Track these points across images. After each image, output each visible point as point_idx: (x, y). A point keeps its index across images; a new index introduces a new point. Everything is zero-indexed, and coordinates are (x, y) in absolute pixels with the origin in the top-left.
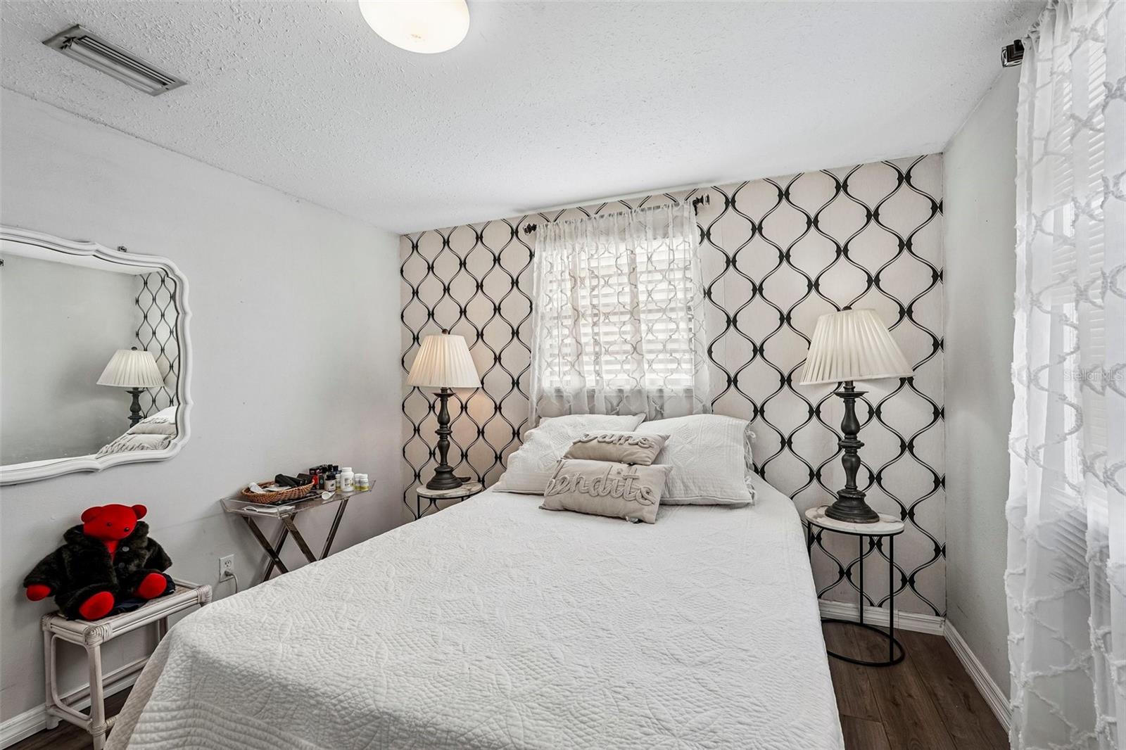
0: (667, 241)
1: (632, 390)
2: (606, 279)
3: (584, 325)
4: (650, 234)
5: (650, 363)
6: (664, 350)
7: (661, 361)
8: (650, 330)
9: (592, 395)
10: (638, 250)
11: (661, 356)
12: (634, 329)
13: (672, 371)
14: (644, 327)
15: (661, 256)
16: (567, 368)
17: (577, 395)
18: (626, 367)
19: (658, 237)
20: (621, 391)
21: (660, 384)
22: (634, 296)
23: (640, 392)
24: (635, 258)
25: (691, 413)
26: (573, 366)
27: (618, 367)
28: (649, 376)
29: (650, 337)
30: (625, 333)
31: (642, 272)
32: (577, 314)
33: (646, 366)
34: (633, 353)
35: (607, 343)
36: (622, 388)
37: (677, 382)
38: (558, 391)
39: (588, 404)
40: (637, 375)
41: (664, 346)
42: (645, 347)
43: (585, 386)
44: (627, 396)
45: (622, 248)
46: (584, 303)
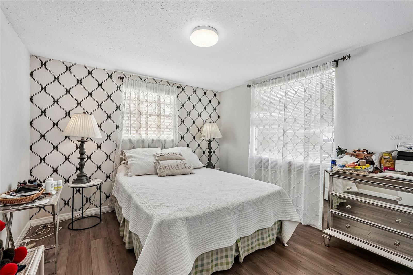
0: (169, 96)
1: (157, 140)
2: (151, 103)
3: (143, 118)
4: (164, 93)
5: (163, 131)
6: (167, 128)
7: (166, 131)
8: (164, 122)
9: (143, 141)
10: (161, 97)
11: (166, 130)
12: (158, 121)
13: (169, 134)
14: (162, 121)
15: (168, 101)
16: (135, 132)
17: (138, 141)
18: (155, 132)
19: (166, 94)
20: (153, 140)
21: (165, 138)
22: (159, 110)
23: (159, 140)
24: (160, 99)
25: (173, 147)
26: (137, 131)
27: (152, 132)
28: (162, 136)
29: (163, 124)
30: (156, 121)
31: (162, 104)
32: (140, 114)
33: (162, 132)
34: (158, 128)
35: (150, 124)
36: (153, 139)
37: (170, 137)
38: (130, 140)
39: (142, 144)
40: (159, 135)
41: (167, 127)
42: (162, 127)
43: (141, 139)
44: (155, 142)
45: (156, 94)
46: (143, 110)
